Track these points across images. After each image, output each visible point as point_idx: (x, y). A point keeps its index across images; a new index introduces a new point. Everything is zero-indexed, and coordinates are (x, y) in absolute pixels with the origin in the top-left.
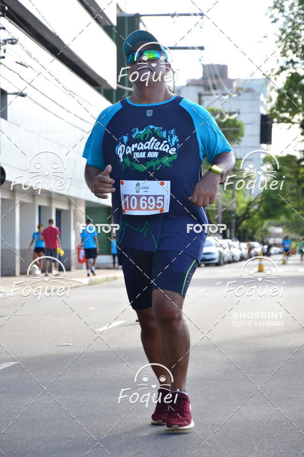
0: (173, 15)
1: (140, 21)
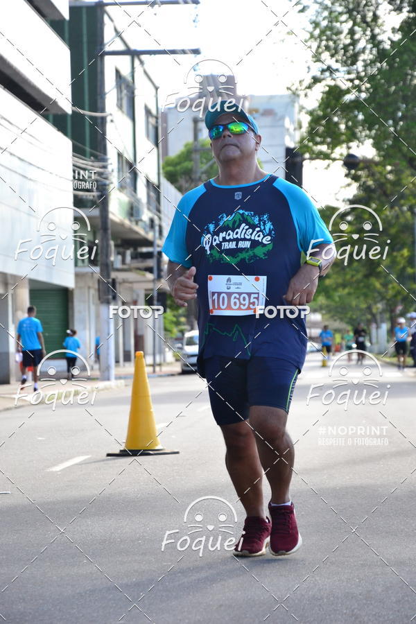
0: (153, 4)
1: (103, 12)
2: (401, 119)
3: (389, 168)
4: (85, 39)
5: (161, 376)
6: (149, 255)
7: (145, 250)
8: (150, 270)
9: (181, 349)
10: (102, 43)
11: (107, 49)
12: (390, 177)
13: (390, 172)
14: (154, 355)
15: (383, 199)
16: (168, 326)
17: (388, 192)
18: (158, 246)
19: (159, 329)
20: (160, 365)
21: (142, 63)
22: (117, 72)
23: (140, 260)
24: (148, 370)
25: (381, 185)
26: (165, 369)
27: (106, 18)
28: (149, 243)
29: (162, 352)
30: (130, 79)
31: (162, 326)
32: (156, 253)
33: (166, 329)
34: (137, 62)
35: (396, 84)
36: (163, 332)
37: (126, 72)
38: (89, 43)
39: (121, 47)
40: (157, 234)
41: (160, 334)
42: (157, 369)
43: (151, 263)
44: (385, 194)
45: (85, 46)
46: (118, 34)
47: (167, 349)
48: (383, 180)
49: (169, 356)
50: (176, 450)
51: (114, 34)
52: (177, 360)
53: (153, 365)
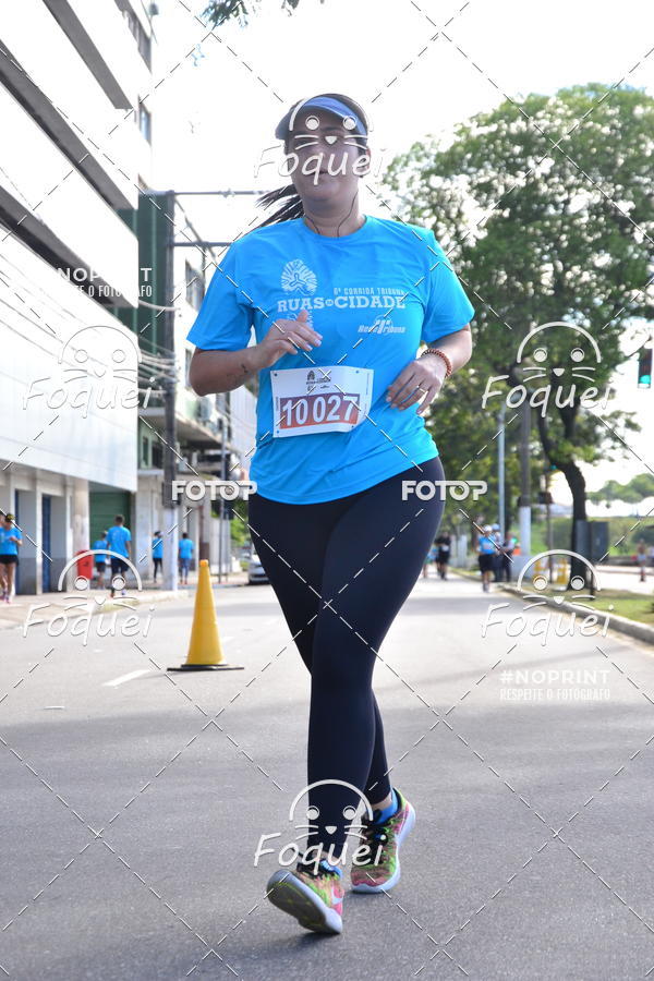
0: (226, 194)
1: (174, 201)
2: (486, 320)
3: (472, 371)
4: (154, 229)
5: (226, 587)
6: (217, 458)
7: (212, 452)
8: (217, 474)
9: (249, 558)
10: (172, 234)
11: (178, 239)
12: (474, 381)
13: (474, 376)
14: (220, 564)
15: (466, 403)
16: (236, 534)
17: (471, 397)
18: (227, 449)
19: (226, 536)
20: (226, 575)
21: (213, 255)
22: (187, 264)
23: (207, 463)
24: (213, 580)
25: (464, 390)
26: (232, 579)
27: (176, 207)
28: (217, 446)
29: (228, 561)
30: (200, 271)
31: (229, 534)
32: (224, 456)
33: (233, 537)
34: (208, 253)
35: (481, 284)
36: (230, 540)
37: (196, 265)
38: (158, 233)
39: (194, 239)
40: (226, 436)
41: (227, 542)
42: (223, 579)
43: (219, 466)
44: (467, 398)
45: (154, 237)
46: (189, 225)
47: (234, 558)
48: (466, 384)
49: (236, 565)
50: (240, 666)
51: (185, 224)
52: (244, 570)
53: (219, 575)
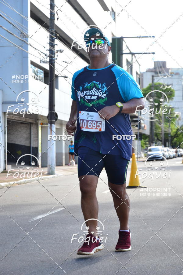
0: (139, 37)
1: (123, 40)
4: (117, 49)
5: (140, 162)
6: (136, 121)
7: (135, 119)
8: (137, 126)
9: (147, 153)
10: (122, 51)
11: (124, 52)
14: (138, 154)
16: (143, 145)
18: (140, 118)
19: (140, 146)
20: (139, 158)
21: (135, 57)
22: (127, 60)
23: (133, 123)
26: (141, 159)
27: (124, 42)
28: (137, 117)
29: (140, 154)
30: (131, 62)
31: (141, 145)
32: (139, 120)
33: (142, 146)
34: (133, 57)
36: (141, 147)
37: (130, 60)
38: (118, 50)
39: (128, 52)
40: (139, 114)
41: (140, 147)
42: (139, 159)
43: (137, 124)
45: (117, 52)
46: (128, 47)
47: (142, 153)
49: (143, 155)
50: (146, 187)
51: (126, 47)
52: (145, 156)
53: (137, 158)
